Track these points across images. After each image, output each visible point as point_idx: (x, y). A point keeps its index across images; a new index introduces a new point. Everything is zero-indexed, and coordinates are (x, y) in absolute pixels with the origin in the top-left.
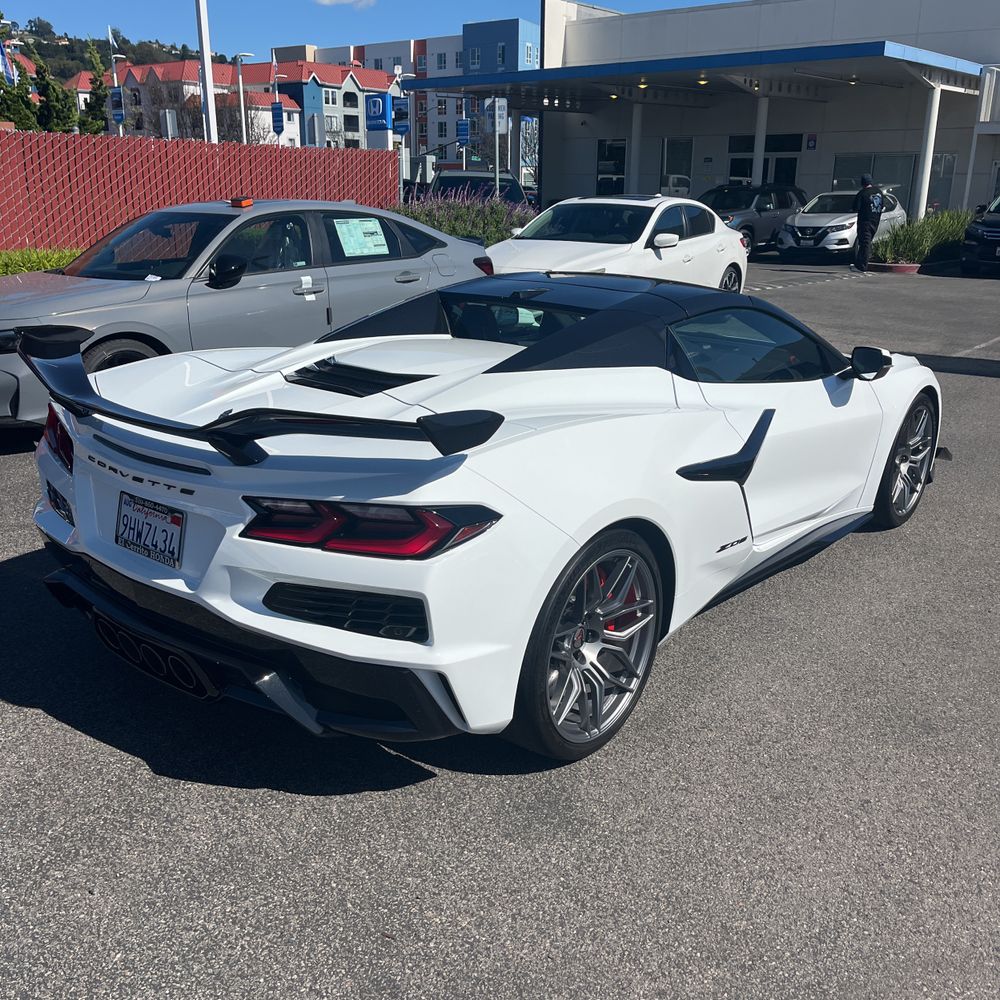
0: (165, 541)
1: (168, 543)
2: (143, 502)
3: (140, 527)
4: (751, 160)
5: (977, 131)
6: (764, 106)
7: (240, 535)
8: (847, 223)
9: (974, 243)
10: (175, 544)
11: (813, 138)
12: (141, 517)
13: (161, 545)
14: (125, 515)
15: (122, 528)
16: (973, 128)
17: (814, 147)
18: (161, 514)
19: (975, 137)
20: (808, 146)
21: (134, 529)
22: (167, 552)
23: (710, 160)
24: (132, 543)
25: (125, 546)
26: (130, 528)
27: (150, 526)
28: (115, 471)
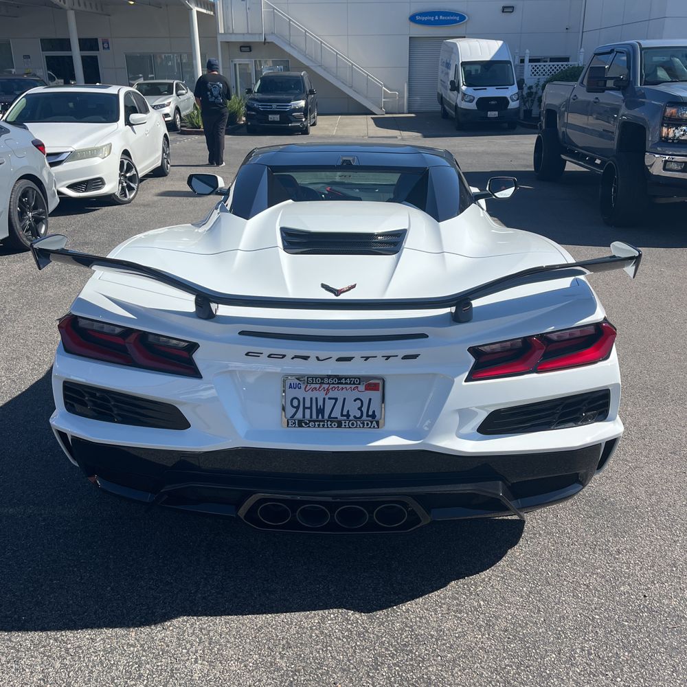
0: (360, 408)
1: (364, 408)
2: (322, 379)
3: (320, 404)
4: (71, 58)
5: (220, 39)
6: (71, 16)
7: (465, 381)
8: (166, 102)
9: (253, 113)
10: (375, 408)
11: (106, 41)
12: (320, 395)
13: (355, 413)
14: (295, 398)
15: (292, 410)
16: (216, 37)
17: (108, 48)
18: (347, 386)
19: (219, 44)
20: (104, 48)
21: (311, 408)
22: (364, 417)
23: (28, 57)
24: (310, 421)
25: (300, 426)
26: (305, 408)
27: (336, 399)
28: (306, 358)
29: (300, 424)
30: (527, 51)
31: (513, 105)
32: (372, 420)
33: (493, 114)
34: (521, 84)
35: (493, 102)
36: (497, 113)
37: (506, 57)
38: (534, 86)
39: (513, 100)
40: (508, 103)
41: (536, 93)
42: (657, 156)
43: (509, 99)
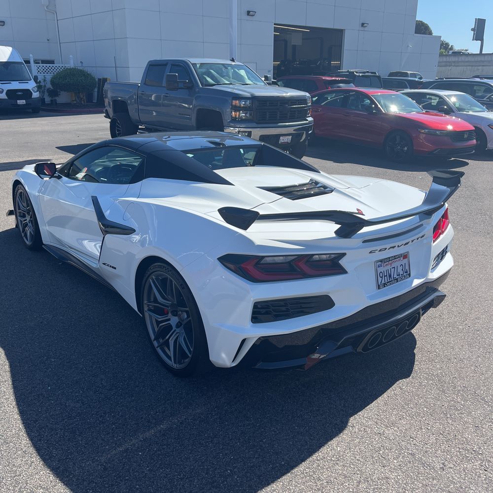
0: (402, 270)
1: (404, 269)
3: (390, 272)
10: (407, 268)
12: (389, 267)
13: (401, 273)
14: (381, 272)
15: (380, 279)
18: (397, 259)
21: (386, 276)
22: (404, 273)
24: (387, 283)
25: (384, 287)
26: (385, 276)
27: (394, 267)
28: (393, 247)
29: (385, 285)
30: (31, 55)
31: (36, 95)
32: (407, 274)
33: (21, 102)
34: (36, 79)
35: (19, 93)
36: (24, 101)
37: (19, 59)
38: (42, 81)
39: (35, 92)
40: (31, 94)
41: (45, 86)
42: (232, 129)
43: (31, 91)
